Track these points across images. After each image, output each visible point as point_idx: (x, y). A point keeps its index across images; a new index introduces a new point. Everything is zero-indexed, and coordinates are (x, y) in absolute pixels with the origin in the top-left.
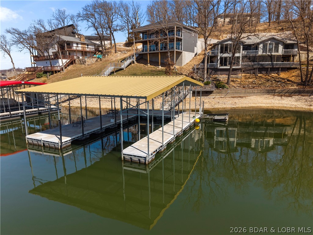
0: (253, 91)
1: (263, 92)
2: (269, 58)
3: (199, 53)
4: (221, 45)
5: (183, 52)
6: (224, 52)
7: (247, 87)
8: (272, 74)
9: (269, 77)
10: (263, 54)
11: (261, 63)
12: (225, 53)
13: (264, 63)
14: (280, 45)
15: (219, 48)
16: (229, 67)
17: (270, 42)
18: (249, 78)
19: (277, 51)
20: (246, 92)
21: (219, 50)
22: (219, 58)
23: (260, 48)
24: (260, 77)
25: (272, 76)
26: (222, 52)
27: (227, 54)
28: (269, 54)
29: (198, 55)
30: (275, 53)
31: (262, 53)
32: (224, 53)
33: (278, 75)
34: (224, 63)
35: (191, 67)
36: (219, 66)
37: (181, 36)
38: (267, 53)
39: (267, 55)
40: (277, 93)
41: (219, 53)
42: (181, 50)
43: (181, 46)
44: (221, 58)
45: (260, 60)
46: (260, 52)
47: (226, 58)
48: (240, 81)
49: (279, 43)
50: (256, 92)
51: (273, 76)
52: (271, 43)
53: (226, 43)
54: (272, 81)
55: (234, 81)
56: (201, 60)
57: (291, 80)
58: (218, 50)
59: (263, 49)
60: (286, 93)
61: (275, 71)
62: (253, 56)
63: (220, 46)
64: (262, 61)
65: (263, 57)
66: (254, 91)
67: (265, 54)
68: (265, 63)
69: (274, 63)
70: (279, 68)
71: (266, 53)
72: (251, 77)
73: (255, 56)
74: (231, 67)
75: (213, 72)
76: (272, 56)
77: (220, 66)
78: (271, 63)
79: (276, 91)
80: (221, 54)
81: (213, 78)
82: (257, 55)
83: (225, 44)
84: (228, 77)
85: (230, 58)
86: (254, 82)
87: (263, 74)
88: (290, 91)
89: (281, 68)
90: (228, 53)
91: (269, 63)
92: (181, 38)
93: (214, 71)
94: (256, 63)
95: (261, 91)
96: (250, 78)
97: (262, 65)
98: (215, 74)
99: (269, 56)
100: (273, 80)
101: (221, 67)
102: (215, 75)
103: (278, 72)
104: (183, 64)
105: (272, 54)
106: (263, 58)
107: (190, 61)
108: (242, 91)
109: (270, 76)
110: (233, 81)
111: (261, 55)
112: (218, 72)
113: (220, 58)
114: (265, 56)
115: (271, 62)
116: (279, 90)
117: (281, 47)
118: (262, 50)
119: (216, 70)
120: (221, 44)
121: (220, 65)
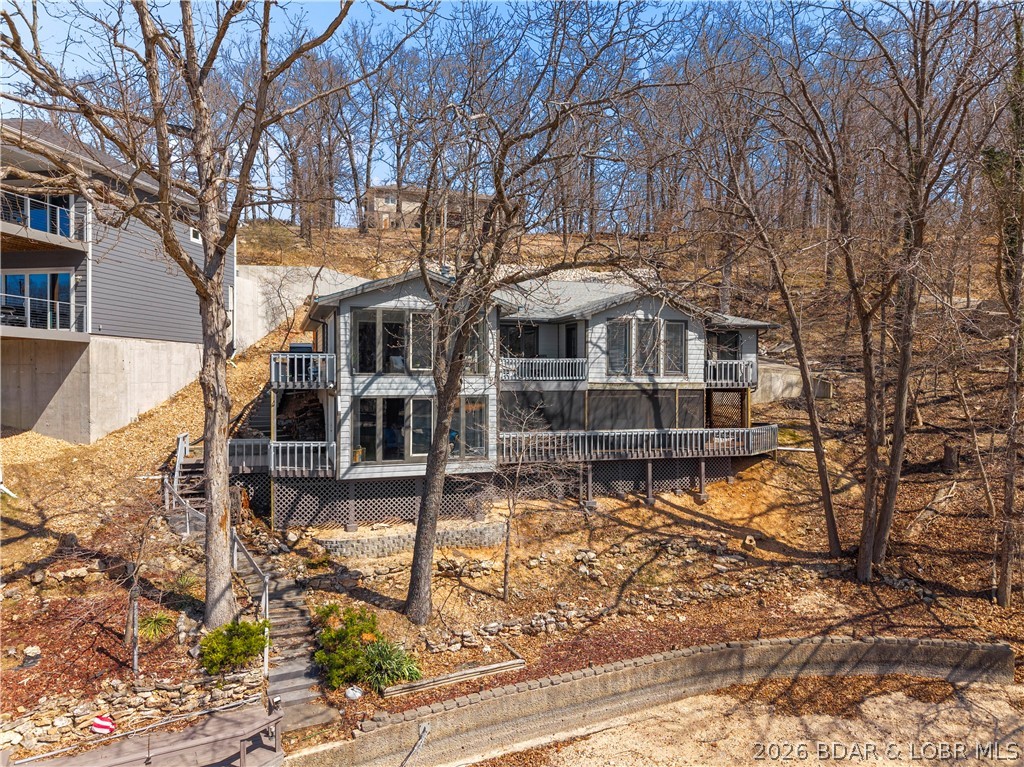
0: (604, 686)
1: (675, 680)
2: (645, 405)
3: (250, 342)
4: (355, 318)
5: (96, 343)
6: (379, 367)
7: (552, 627)
8: (666, 496)
9: (658, 521)
10: (613, 380)
11: (605, 432)
12: (387, 370)
13: (622, 432)
14: (691, 335)
15: (345, 335)
16: (420, 470)
17: (640, 314)
18: (552, 533)
19: (679, 365)
20: (560, 703)
21: (344, 351)
22: (344, 403)
23: (595, 345)
24: (611, 517)
25: (668, 509)
26: (364, 363)
27: (404, 379)
28: (644, 380)
29: (242, 358)
30: (671, 380)
31: (608, 374)
32: (379, 375)
33: (700, 502)
34: (385, 442)
35: (156, 454)
36: (345, 460)
37: (80, 235)
38: (635, 379)
39: (631, 387)
40: (751, 668)
41: (345, 374)
42: (80, 328)
43: (82, 299)
44: (364, 407)
45: (600, 413)
46: (596, 372)
47: (394, 405)
48: (498, 565)
49: (686, 322)
50: (626, 685)
51: (677, 512)
52: (647, 320)
53: (391, 304)
54: (682, 550)
55: (459, 575)
56: (251, 387)
57: (773, 538)
58: (336, 350)
59: (608, 353)
60: (804, 665)
61: (675, 478)
62: (560, 393)
63: (345, 321)
64: (609, 423)
65: (613, 400)
66: (615, 678)
67: (621, 379)
68: (629, 432)
69: (673, 431)
70: (697, 461)
71: (627, 374)
72: (557, 528)
73: (573, 392)
74: (433, 464)
75: (309, 502)
76: (656, 391)
77: (354, 465)
78: (653, 431)
79: (750, 658)
80: (362, 379)
81: (303, 552)
82: (582, 387)
83: (385, 311)
84: (418, 540)
85: (422, 405)
86: (583, 569)
87: (618, 497)
88: (827, 652)
89: (707, 460)
90: (410, 374)
91: (646, 431)
92: (77, 245)
93: (316, 500)
94: (581, 433)
95: (657, 672)
96: (558, 534)
97: (610, 443)
98: (323, 514)
99: (644, 391)
100: (684, 545)
101: (360, 469)
102: (321, 528)
103: (693, 484)
104: (94, 427)
105: (657, 380)
106: (614, 404)
107: (174, 400)
108: (528, 702)
109: (661, 512)
110: (450, 572)
111: (600, 387)
112: (340, 505)
113: (353, 406)
114: (625, 392)
115: (659, 425)
116: (765, 652)
117: (696, 348)
118: (603, 359)
119: (329, 492)
120: (352, 309)
121: (354, 455)
